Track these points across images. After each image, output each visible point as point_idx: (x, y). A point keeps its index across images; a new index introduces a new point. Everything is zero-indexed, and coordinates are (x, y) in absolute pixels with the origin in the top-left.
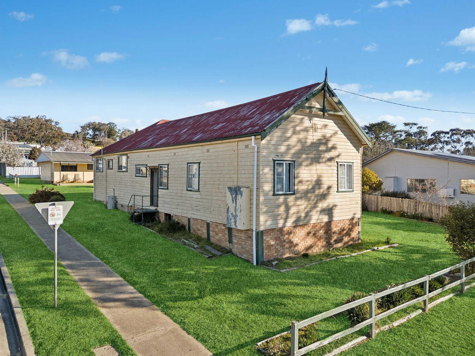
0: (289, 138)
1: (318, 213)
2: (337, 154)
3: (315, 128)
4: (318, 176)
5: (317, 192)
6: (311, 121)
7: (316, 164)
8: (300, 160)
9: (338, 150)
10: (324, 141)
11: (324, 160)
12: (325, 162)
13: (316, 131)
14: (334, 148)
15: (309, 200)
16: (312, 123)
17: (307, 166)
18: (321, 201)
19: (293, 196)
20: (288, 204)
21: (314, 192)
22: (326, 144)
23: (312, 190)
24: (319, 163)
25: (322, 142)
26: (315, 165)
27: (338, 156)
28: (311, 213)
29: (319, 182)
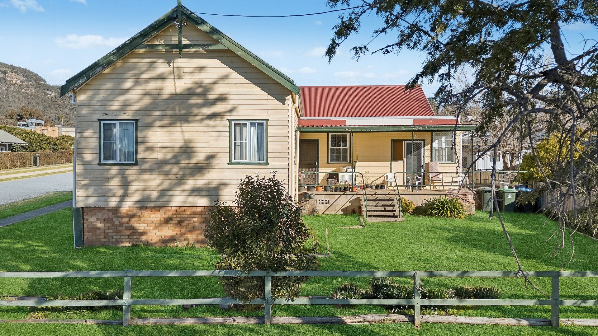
0: (128, 90)
1: (186, 193)
2: (229, 107)
3: (178, 74)
4: (185, 140)
5: (184, 163)
6: (171, 64)
7: (181, 124)
8: (150, 119)
9: (232, 102)
10: (199, 91)
11: (198, 118)
12: (202, 120)
13: (180, 77)
14: (222, 99)
15: (167, 174)
16: (172, 66)
17: (163, 126)
18: (193, 176)
19: (136, 168)
20: (126, 177)
21: (177, 163)
22: (203, 94)
23: (173, 161)
24: (188, 121)
25: (194, 92)
26: (179, 124)
27: (231, 111)
28: (170, 193)
29: (189, 149)
